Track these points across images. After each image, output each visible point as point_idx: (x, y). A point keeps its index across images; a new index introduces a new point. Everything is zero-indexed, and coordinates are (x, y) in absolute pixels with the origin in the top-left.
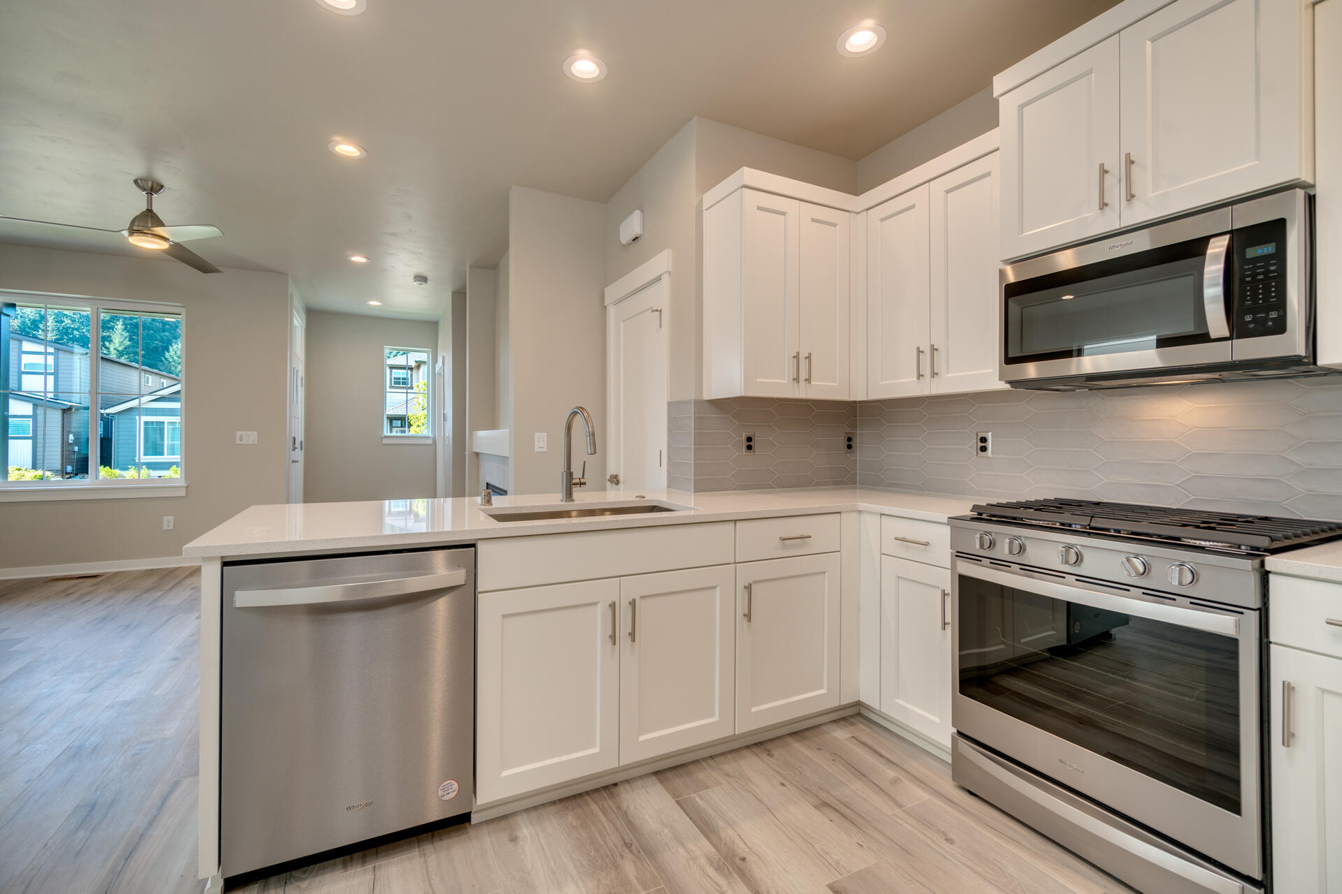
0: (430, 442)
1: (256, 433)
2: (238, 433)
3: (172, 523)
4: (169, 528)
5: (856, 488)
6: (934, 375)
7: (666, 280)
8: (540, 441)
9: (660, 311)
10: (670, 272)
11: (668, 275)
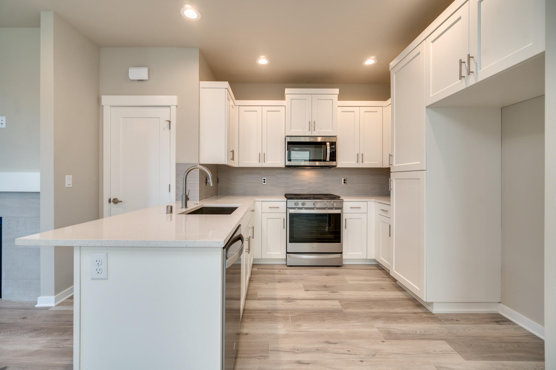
6: (264, 162)
7: (174, 109)
8: (69, 181)
9: (170, 122)
10: (177, 106)
11: (175, 107)
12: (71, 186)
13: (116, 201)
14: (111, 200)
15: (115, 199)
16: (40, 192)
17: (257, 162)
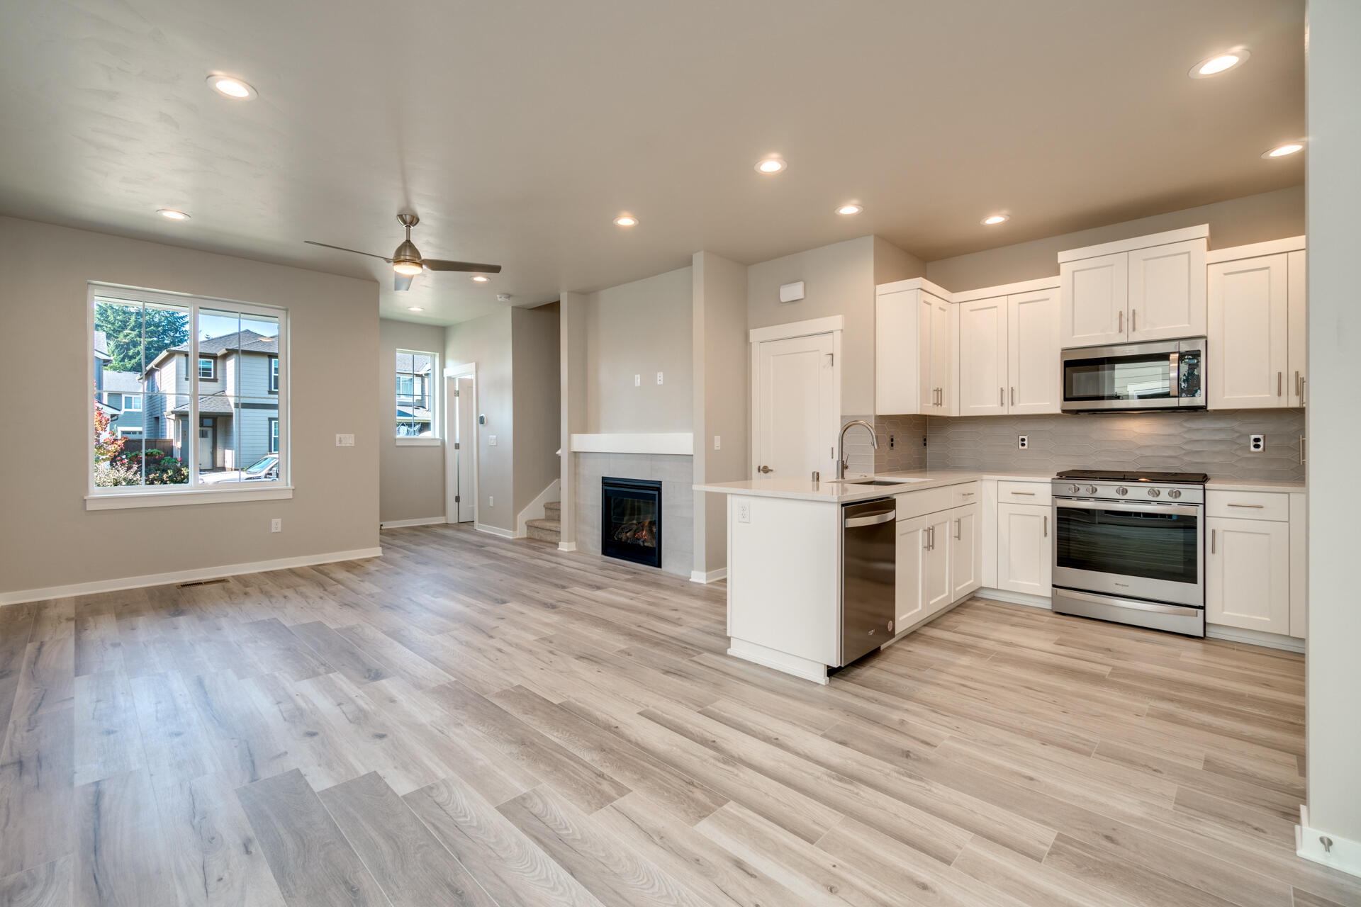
0: (439, 443)
1: (353, 435)
2: (338, 436)
3: (279, 526)
4: (277, 531)
5: (926, 471)
6: (1012, 404)
7: (838, 335)
8: (717, 444)
9: (832, 355)
10: (842, 330)
11: (840, 331)
12: (719, 448)
13: (766, 470)
14: (761, 468)
15: (765, 467)
16: (692, 455)
17: (996, 405)
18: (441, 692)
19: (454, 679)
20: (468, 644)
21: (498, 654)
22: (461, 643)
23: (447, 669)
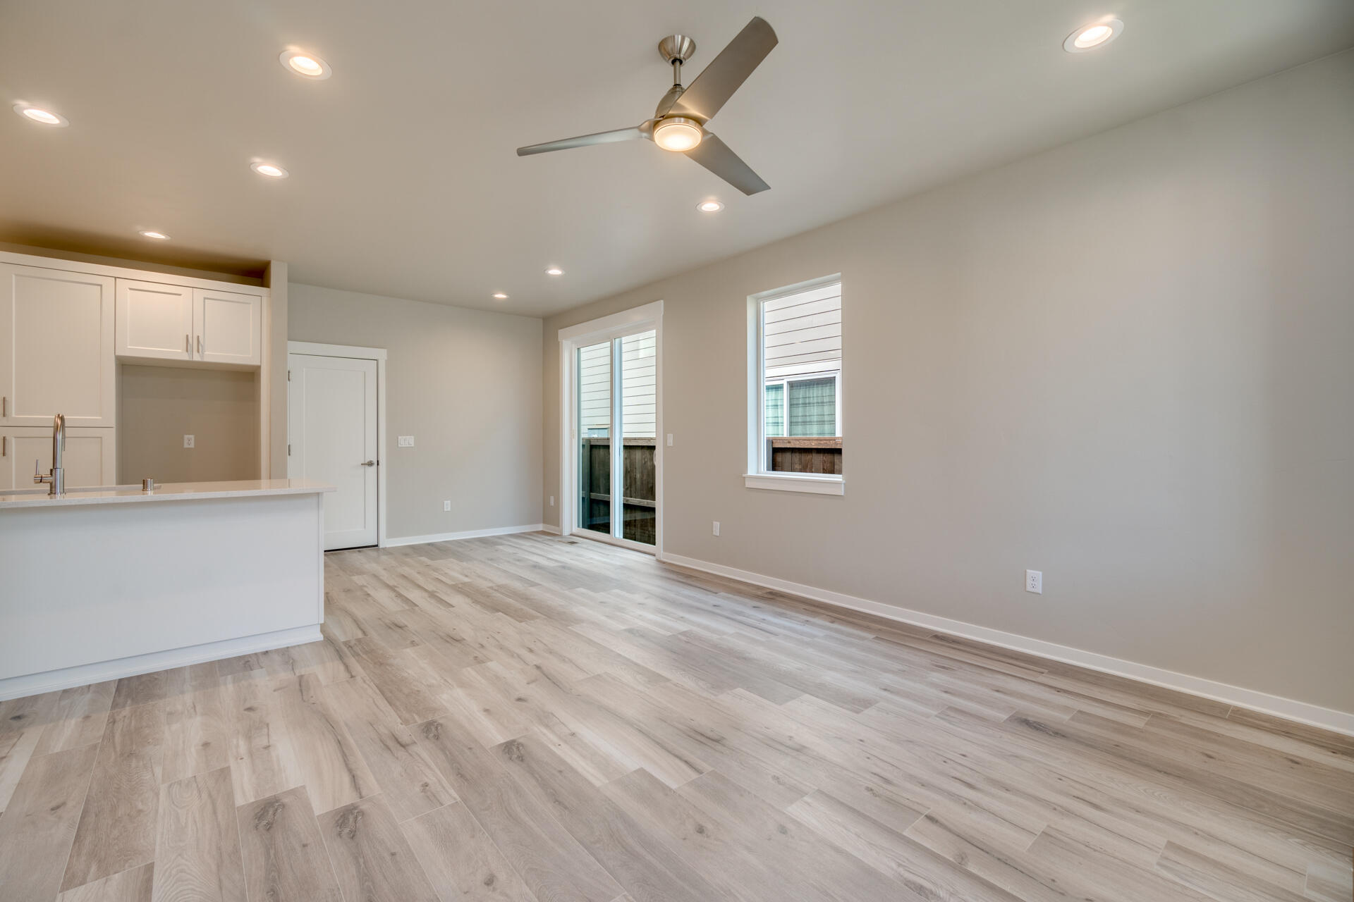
18: (578, 621)
19: (570, 628)
20: (563, 659)
21: (532, 646)
22: (571, 661)
23: (578, 635)
